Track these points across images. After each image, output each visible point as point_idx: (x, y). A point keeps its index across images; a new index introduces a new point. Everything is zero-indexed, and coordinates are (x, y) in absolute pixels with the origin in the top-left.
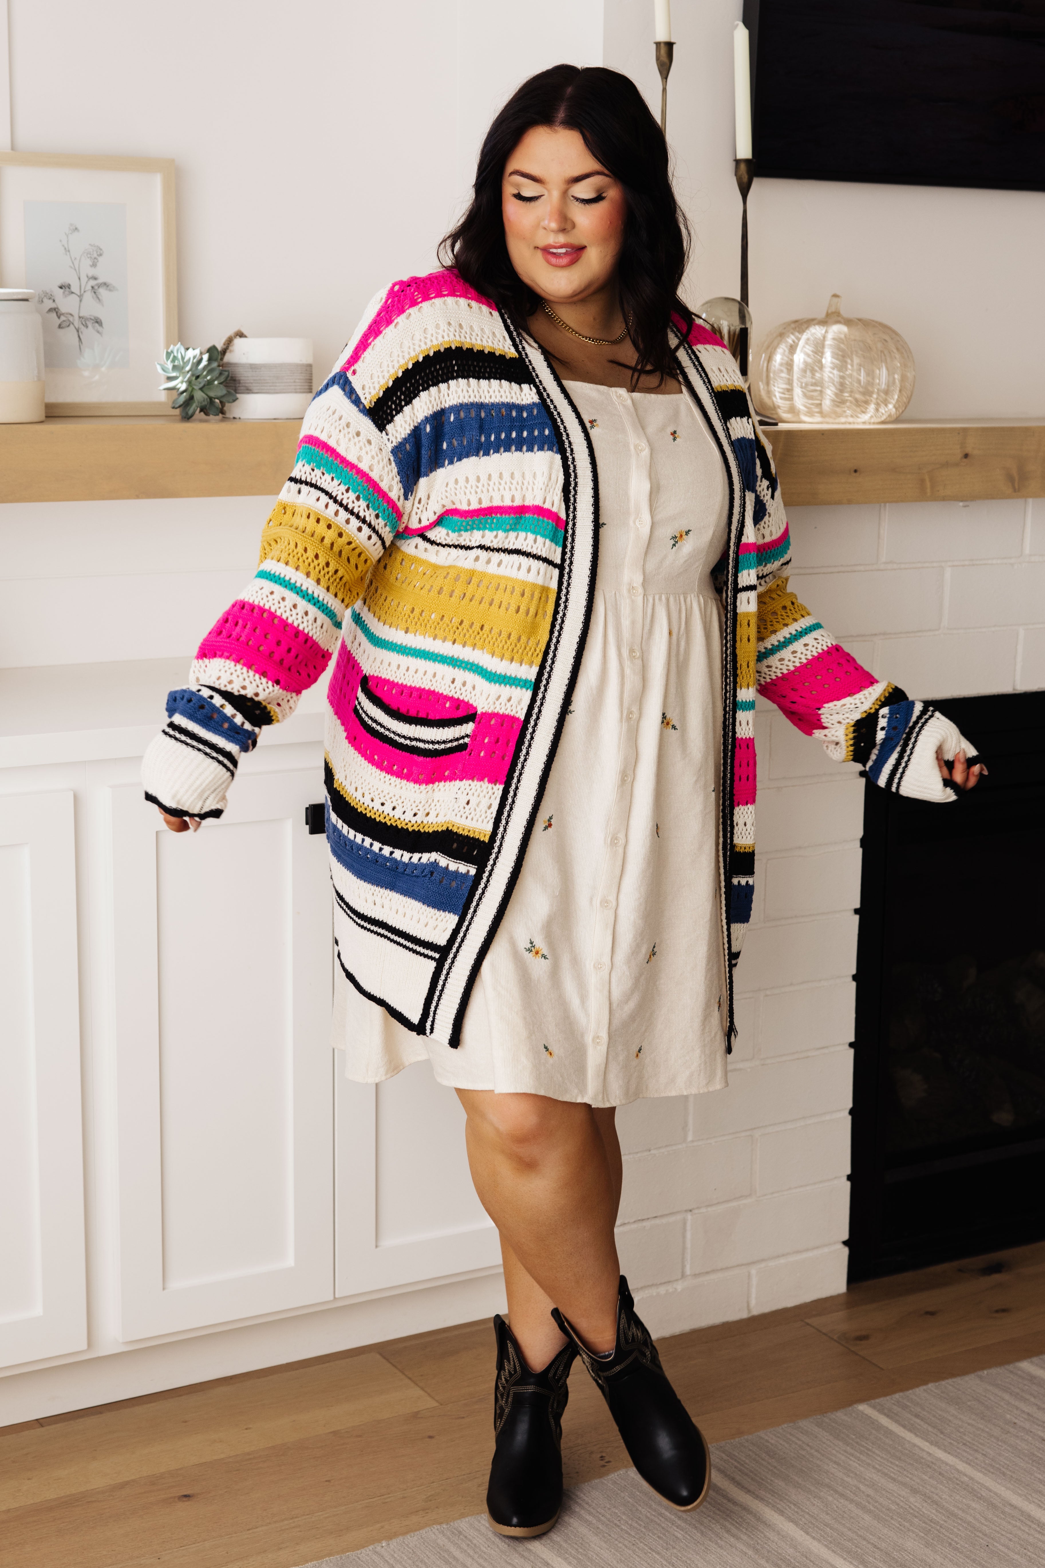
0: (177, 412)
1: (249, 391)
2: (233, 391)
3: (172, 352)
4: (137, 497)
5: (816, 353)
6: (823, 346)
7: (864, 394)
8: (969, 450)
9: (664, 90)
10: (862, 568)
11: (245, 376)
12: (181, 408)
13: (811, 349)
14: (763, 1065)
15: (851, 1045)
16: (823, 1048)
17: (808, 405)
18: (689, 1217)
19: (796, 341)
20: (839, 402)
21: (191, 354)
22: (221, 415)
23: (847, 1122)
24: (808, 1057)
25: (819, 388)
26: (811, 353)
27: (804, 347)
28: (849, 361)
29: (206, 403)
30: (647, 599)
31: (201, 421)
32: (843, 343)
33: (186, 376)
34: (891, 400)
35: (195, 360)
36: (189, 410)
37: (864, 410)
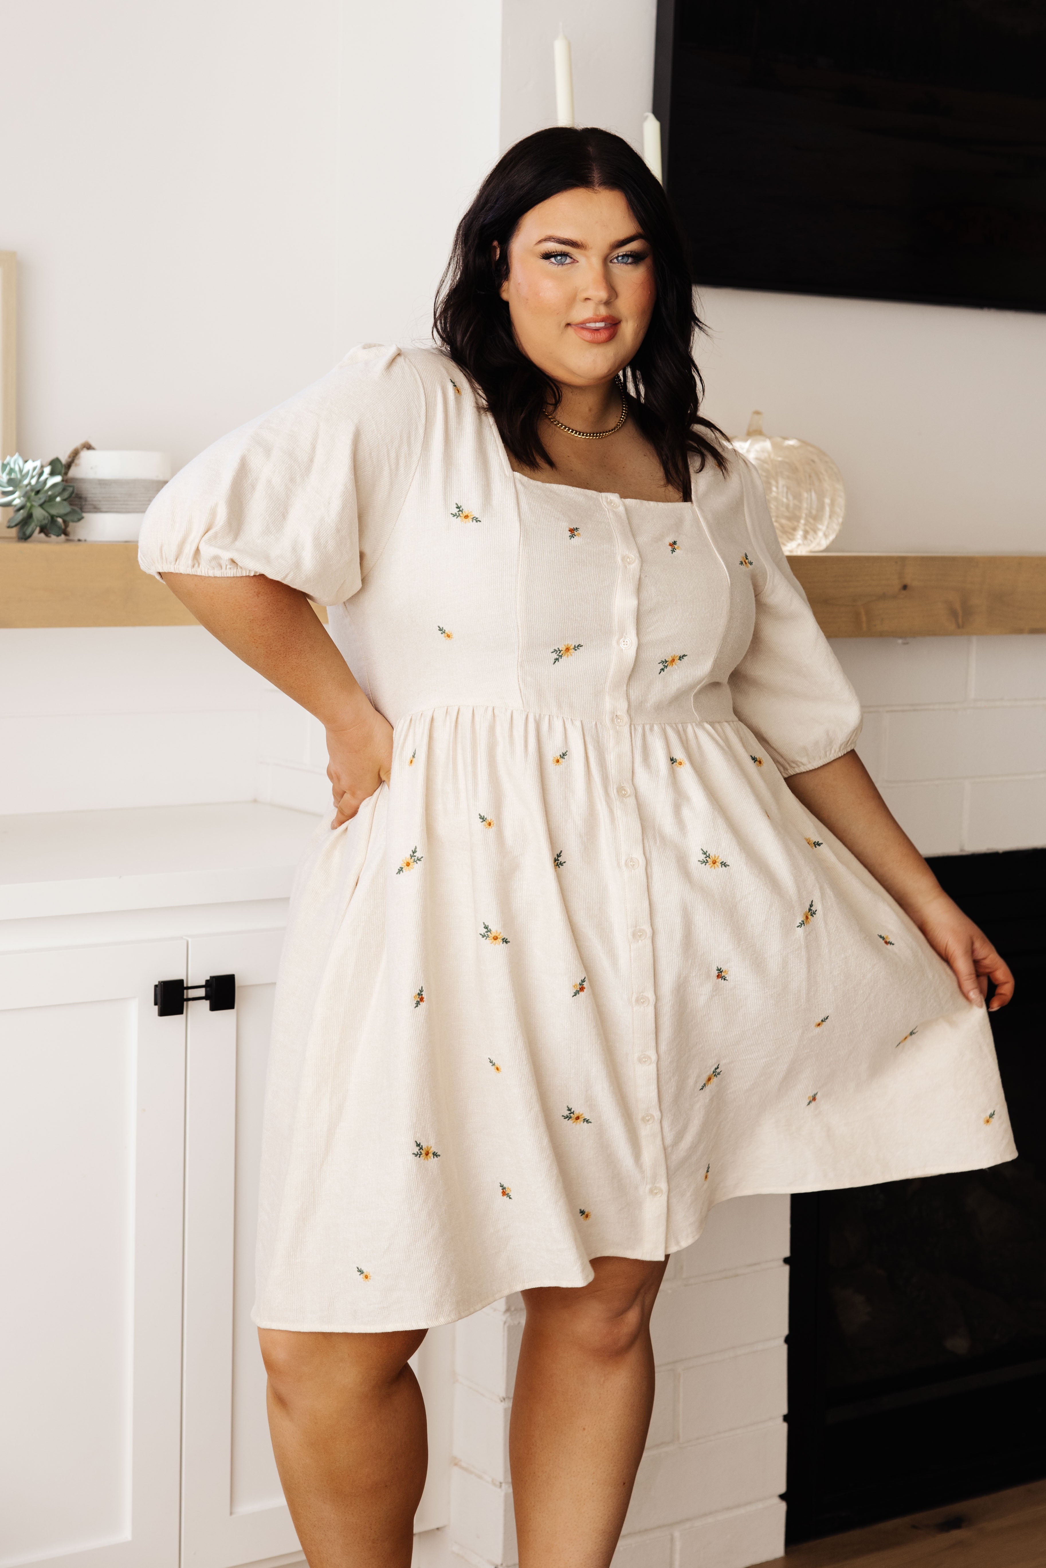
0: (14, 532)
1: (96, 509)
2: (78, 510)
3: (8, 464)
7: (789, 519)
8: (908, 581)
11: (92, 493)
12: (18, 527)
14: (686, 1285)
15: (786, 1261)
16: (755, 1264)
21: (29, 466)
22: (63, 536)
23: (782, 1351)
24: (737, 1275)
28: (773, 483)
29: (46, 522)
30: (635, 728)
31: (41, 542)
33: (24, 490)
34: (820, 526)
35: (35, 473)
36: (26, 529)
37: (791, 537)
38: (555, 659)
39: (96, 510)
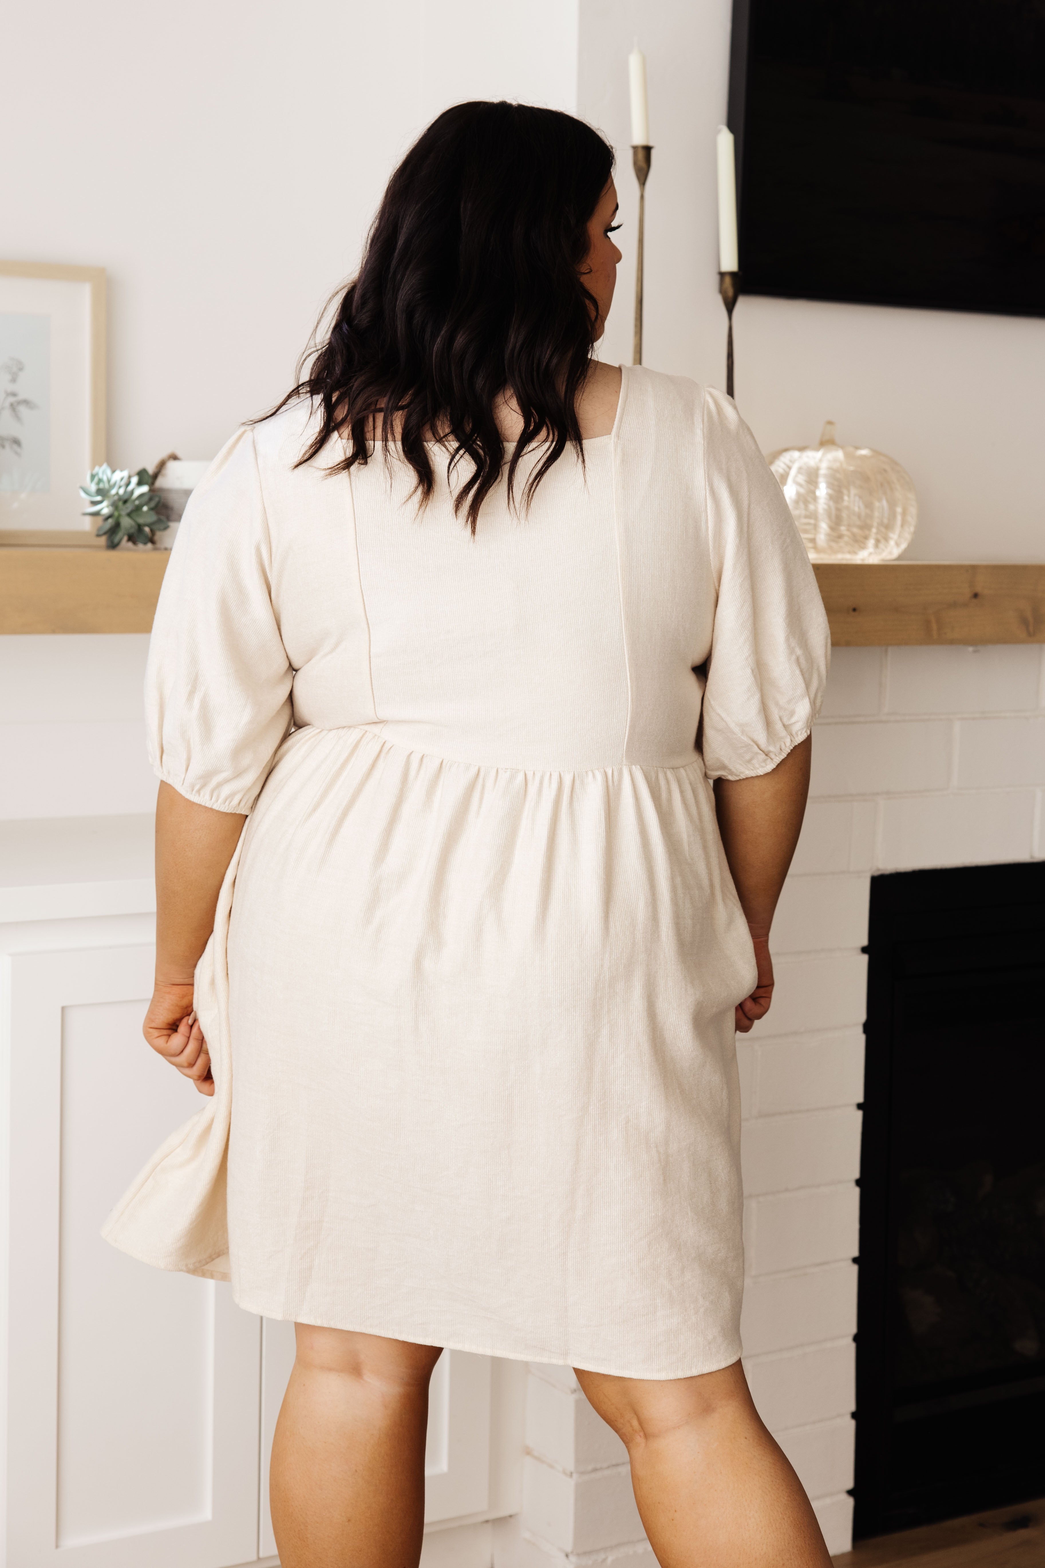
0: (103, 540)
2: (165, 519)
3: (97, 474)
4: (54, 632)
5: (810, 483)
6: (818, 476)
7: (861, 528)
8: (978, 589)
9: (642, 197)
10: (862, 719)
11: (174, 500)
12: (106, 536)
13: (804, 478)
15: (855, 1260)
16: (821, 1264)
19: (788, 470)
20: (835, 536)
21: (118, 476)
22: (150, 545)
23: (851, 1349)
24: (805, 1275)
25: (812, 521)
26: (804, 482)
27: (796, 476)
28: (845, 492)
29: (134, 530)
31: (128, 550)
32: (841, 473)
33: (112, 500)
34: (892, 535)
35: (123, 483)
36: (115, 538)
37: (864, 546)
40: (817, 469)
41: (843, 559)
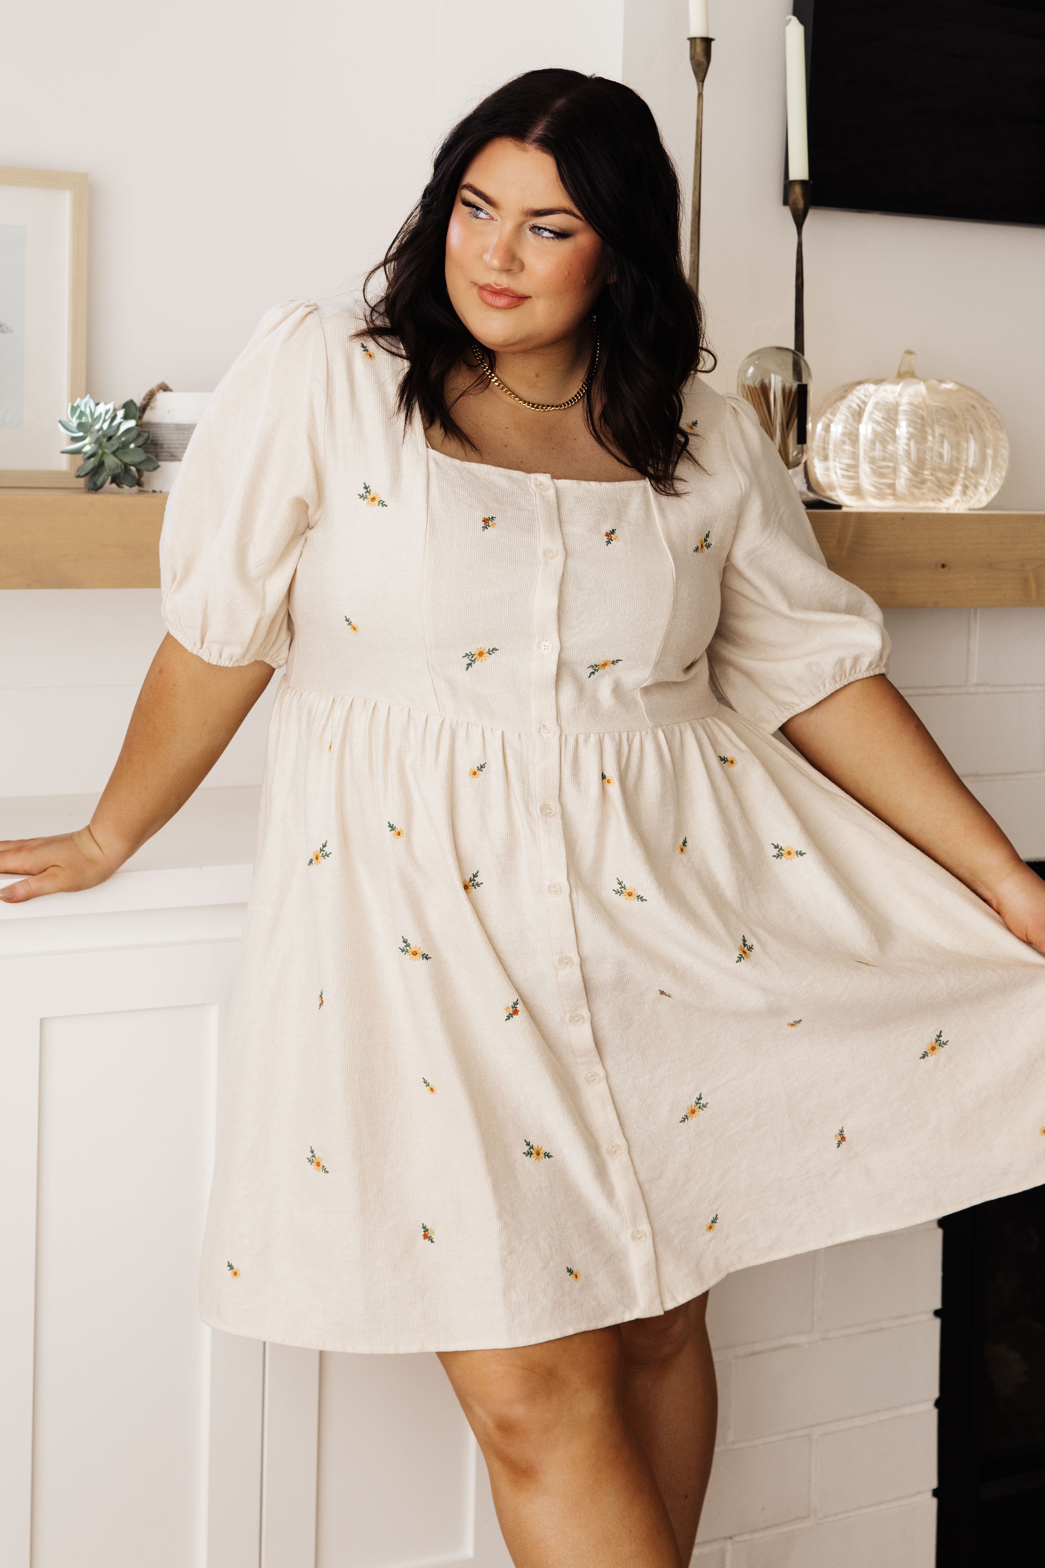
0: (82, 482)
2: (154, 458)
3: (78, 406)
4: (29, 586)
5: (888, 421)
6: (897, 412)
7: (946, 472)
9: (700, 95)
10: (947, 691)
11: (168, 439)
12: (87, 477)
13: (881, 415)
14: (824, 1339)
15: (937, 1313)
16: (900, 1317)
17: (878, 485)
18: (729, 1545)
19: (862, 406)
20: (918, 481)
21: (101, 409)
22: (136, 488)
24: (882, 1329)
25: (891, 464)
26: (880, 420)
27: (872, 413)
28: (929, 431)
29: (119, 470)
30: (564, 740)
31: (112, 493)
32: (922, 409)
33: (96, 435)
34: (982, 481)
35: (107, 417)
36: (98, 479)
37: (948, 493)
38: (467, 665)
39: (172, 458)
40: (898, 405)
41: (924, 508)
